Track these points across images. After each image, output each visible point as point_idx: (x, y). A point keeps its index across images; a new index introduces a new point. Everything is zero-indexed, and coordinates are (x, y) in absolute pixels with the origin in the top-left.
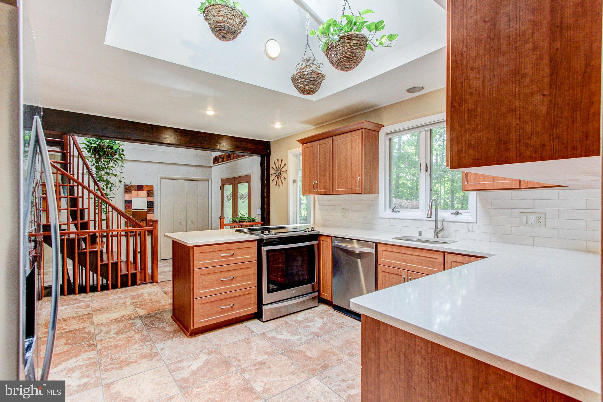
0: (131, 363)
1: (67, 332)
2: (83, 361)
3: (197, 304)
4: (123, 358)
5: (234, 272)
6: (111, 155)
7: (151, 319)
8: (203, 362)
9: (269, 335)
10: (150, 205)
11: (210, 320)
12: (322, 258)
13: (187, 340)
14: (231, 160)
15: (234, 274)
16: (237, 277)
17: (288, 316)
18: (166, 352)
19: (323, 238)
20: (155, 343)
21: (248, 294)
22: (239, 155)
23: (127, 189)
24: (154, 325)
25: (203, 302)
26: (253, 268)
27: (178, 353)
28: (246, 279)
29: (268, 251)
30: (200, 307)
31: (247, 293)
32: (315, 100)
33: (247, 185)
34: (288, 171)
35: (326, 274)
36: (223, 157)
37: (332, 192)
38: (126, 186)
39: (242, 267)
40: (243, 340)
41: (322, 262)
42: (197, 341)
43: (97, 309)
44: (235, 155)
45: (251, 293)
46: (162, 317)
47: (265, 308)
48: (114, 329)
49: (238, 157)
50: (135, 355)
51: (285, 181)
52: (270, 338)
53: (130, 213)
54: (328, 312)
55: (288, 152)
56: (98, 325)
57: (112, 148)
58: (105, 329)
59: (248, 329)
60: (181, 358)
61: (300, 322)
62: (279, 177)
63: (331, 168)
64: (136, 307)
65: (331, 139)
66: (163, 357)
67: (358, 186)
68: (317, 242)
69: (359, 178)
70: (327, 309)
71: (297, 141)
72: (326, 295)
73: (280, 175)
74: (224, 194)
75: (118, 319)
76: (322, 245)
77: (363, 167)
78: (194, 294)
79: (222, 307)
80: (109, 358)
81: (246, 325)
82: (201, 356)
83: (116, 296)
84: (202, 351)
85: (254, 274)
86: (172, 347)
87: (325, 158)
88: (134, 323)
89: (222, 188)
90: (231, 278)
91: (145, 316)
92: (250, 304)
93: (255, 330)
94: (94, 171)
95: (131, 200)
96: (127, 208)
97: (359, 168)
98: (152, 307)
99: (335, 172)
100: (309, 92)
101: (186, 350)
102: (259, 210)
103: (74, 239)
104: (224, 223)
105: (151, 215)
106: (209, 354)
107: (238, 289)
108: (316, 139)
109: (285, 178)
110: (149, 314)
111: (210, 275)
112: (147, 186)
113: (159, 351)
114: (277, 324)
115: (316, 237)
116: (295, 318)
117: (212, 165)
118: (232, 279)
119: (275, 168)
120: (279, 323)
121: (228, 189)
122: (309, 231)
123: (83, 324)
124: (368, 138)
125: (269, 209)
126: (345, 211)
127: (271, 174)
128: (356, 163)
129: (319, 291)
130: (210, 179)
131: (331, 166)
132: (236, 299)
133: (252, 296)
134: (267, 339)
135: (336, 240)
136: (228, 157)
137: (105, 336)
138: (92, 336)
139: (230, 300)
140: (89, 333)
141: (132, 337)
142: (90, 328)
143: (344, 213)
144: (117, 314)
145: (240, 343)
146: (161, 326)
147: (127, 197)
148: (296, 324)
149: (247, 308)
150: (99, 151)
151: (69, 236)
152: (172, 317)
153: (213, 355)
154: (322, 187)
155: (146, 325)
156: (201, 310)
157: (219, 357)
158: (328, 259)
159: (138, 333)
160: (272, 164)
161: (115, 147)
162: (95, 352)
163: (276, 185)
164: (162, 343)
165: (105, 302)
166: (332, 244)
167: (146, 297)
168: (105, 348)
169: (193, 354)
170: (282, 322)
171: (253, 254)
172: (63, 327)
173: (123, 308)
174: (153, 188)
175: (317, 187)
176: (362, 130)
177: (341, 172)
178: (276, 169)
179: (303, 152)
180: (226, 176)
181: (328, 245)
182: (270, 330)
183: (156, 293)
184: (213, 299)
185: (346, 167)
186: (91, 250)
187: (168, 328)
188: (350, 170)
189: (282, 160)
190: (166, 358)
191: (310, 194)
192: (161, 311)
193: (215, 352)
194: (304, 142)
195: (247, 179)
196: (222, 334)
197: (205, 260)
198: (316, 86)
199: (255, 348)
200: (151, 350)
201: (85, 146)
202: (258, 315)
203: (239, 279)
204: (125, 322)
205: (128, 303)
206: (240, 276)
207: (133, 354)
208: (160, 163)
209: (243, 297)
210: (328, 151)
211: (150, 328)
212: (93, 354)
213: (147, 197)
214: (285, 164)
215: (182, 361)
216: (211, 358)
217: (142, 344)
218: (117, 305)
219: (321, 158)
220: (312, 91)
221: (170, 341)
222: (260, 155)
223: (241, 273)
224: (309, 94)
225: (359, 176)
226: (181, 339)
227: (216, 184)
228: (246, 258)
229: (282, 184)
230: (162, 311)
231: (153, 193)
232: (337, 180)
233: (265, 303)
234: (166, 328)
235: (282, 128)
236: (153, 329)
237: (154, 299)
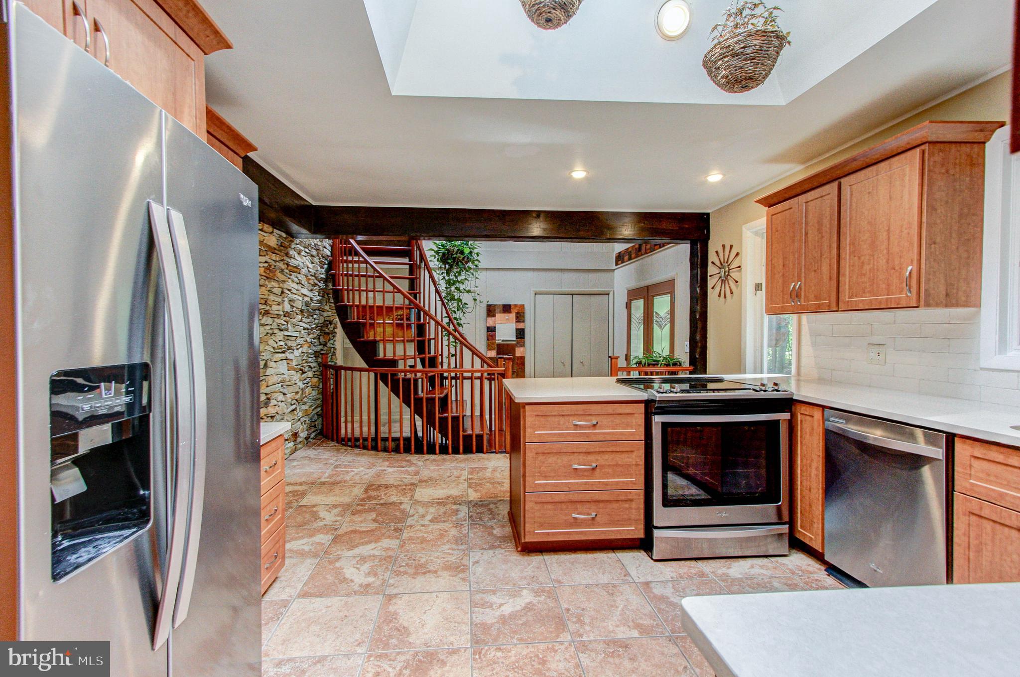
0: (429, 571)
1: (382, 504)
2: (381, 550)
3: (530, 501)
4: (423, 560)
5: (598, 457)
6: (461, 262)
7: (479, 510)
8: (523, 605)
9: (657, 590)
10: (520, 334)
11: (554, 534)
12: (801, 452)
13: (515, 557)
14: (642, 255)
15: (597, 460)
16: (603, 466)
17: (711, 561)
18: (479, 569)
19: (803, 408)
20: (471, 549)
21: (626, 501)
22: (656, 245)
23: (490, 311)
24: (481, 519)
25: (540, 500)
26: (635, 453)
27: (494, 577)
28: (621, 472)
29: (665, 425)
30: (537, 507)
31: (623, 498)
32: (783, 103)
33: (667, 298)
34: (742, 267)
35: (810, 490)
36: (631, 251)
37: (837, 305)
38: (489, 306)
39: (614, 449)
40: (605, 586)
41: (801, 462)
42: (529, 565)
43: (426, 478)
44: (648, 247)
45: (631, 500)
46: (496, 510)
47: (657, 533)
48: (432, 513)
49: (653, 249)
50: (439, 561)
51: (737, 287)
52: (655, 596)
53: (493, 346)
54: (811, 576)
55: (744, 228)
56: (417, 503)
57: (462, 253)
58: (421, 510)
59: (621, 565)
60: (495, 586)
61: (734, 580)
62: (724, 280)
63: (835, 252)
64: (470, 486)
65: (836, 184)
66: (471, 575)
67: (906, 289)
68: (786, 416)
69: (910, 268)
70: (810, 569)
71: (757, 202)
72: (811, 537)
73: (727, 275)
74: (632, 316)
75: (442, 499)
76: (801, 424)
77: (924, 242)
78: (526, 484)
79: (574, 515)
80: (408, 556)
81: (620, 558)
82: (525, 592)
83: (453, 465)
84: (529, 584)
85: (637, 465)
86: (489, 563)
87: (820, 231)
88: (457, 510)
89: (628, 306)
90: (591, 465)
91: (475, 502)
92: (629, 519)
93: (633, 573)
94: (443, 286)
95: (495, 327)
96: (490, 338)
97: (911, 244)
98: (489, 490)
99: (845, 259)
100: (744, 83)
101: (507, 575)
102: (688, 343)
103: (410, 379)
104: (617, 365)
105: (522, 349)
106: (537, 593)
107: (606, 487)
108: (798, 190)
109: (737, 282)
110: (481, 501)
111: (554, 456)
112: (516, 306)
113: (471, 564)
114: (681, 571)
115: (787, 404)
116: (724, 570)
117: (615, 267)
118: (594, 469)
119: (718, 263)
120: (686, 570)
121: (639, 306)
122: (765, 391)
123: (402, 498)
124: (943, 165)
125: (706, 342)
126: (876, 349)
127: (710, 276)
128: (901, 231)
129: (792, 523)
130: (610, 291)
131: (835, 245)
132: (601, 505)
133: (634, 505)
134: (649, 597)
135: (834, 417)
136: (637, 252)
137: (417, 521)
138: (405, 515)
139: (588, 505)
140: (403, 512)
141: (446, 531)
142: (406, 506)
143: (873, 355)
144: (445, 491)
145: (596, 589)
146: (490, 524)
147: (491, 322)
148: (723, 584)
149: (623, 526)
150: (448, 259)
151: (405, 375)
152: (508, 513)
153: (542, 598)
154: (812, 296)
155: (471, 516)
156: (537, 514)
157: (551, 604)
158: (815, 457)
159: (456, 527)
160: (712, 257)
161: (467, 251)
162: (398, 541)
163: (719, 296)
164: (479, 553)
165: (438, 470)
166: (823, 423)
167: (488, 474)
168: (410, 539)
169: (514, 584)
170: (693, 571)
171: (634, 428)
172: (381, 495)
173: (453, 485)
174: (524, 308)
175: (798, 296)
176: (923, 147)
177: (859, 258)
178: (720, 266)
179: (770, 222)
180: (633, 284)
181: (816, 424)
182: (664, 579)
183: (503, 469)
184: (557, 499)
185: (873, 245)
186: (429, 396)
187: (497, 529)
188: (885, 251)
189: (731, 246)
190: (475, 580)
191: (783, 311)
192: (499, 499)
193: (549, 592)
194: (770, 202)
195: (668, 287)
196: (572, 563)
197: (544, 429)
198: (762, 64)
199: (620, 609)
200: (462, 559)
201: (433, 253)
202: (645, 544)
203: (606, 470)
204: (448, 507)
205: (463, 478)
206: (609, 465)
207: (438, 558)
208: (534, 270)
209: (615, 505)
210: (828, 213)
211: (474, 524)
212: (393, 543)
213: (516, 322)
214: (737, 254)
215: (494, 592)
216: (539, 602)
217: (454, 546)
218: (449, 479)
219: (810, 232)
220: (750, 78)
221: (491, 552)
222: (689, 242)
223: (613, 459)
224: (745, 88)
225: (912, 265)
226: (507, 553)
227: (620, 298)
228: (621, 434)
229: (732, 293)
230: (500, 501)
231: (524, 317)
232: (850, 277)
233: (659, 525)
234: (494, 529)
235: (722, 182)
236: (478, 526)
237: (498, 479)
